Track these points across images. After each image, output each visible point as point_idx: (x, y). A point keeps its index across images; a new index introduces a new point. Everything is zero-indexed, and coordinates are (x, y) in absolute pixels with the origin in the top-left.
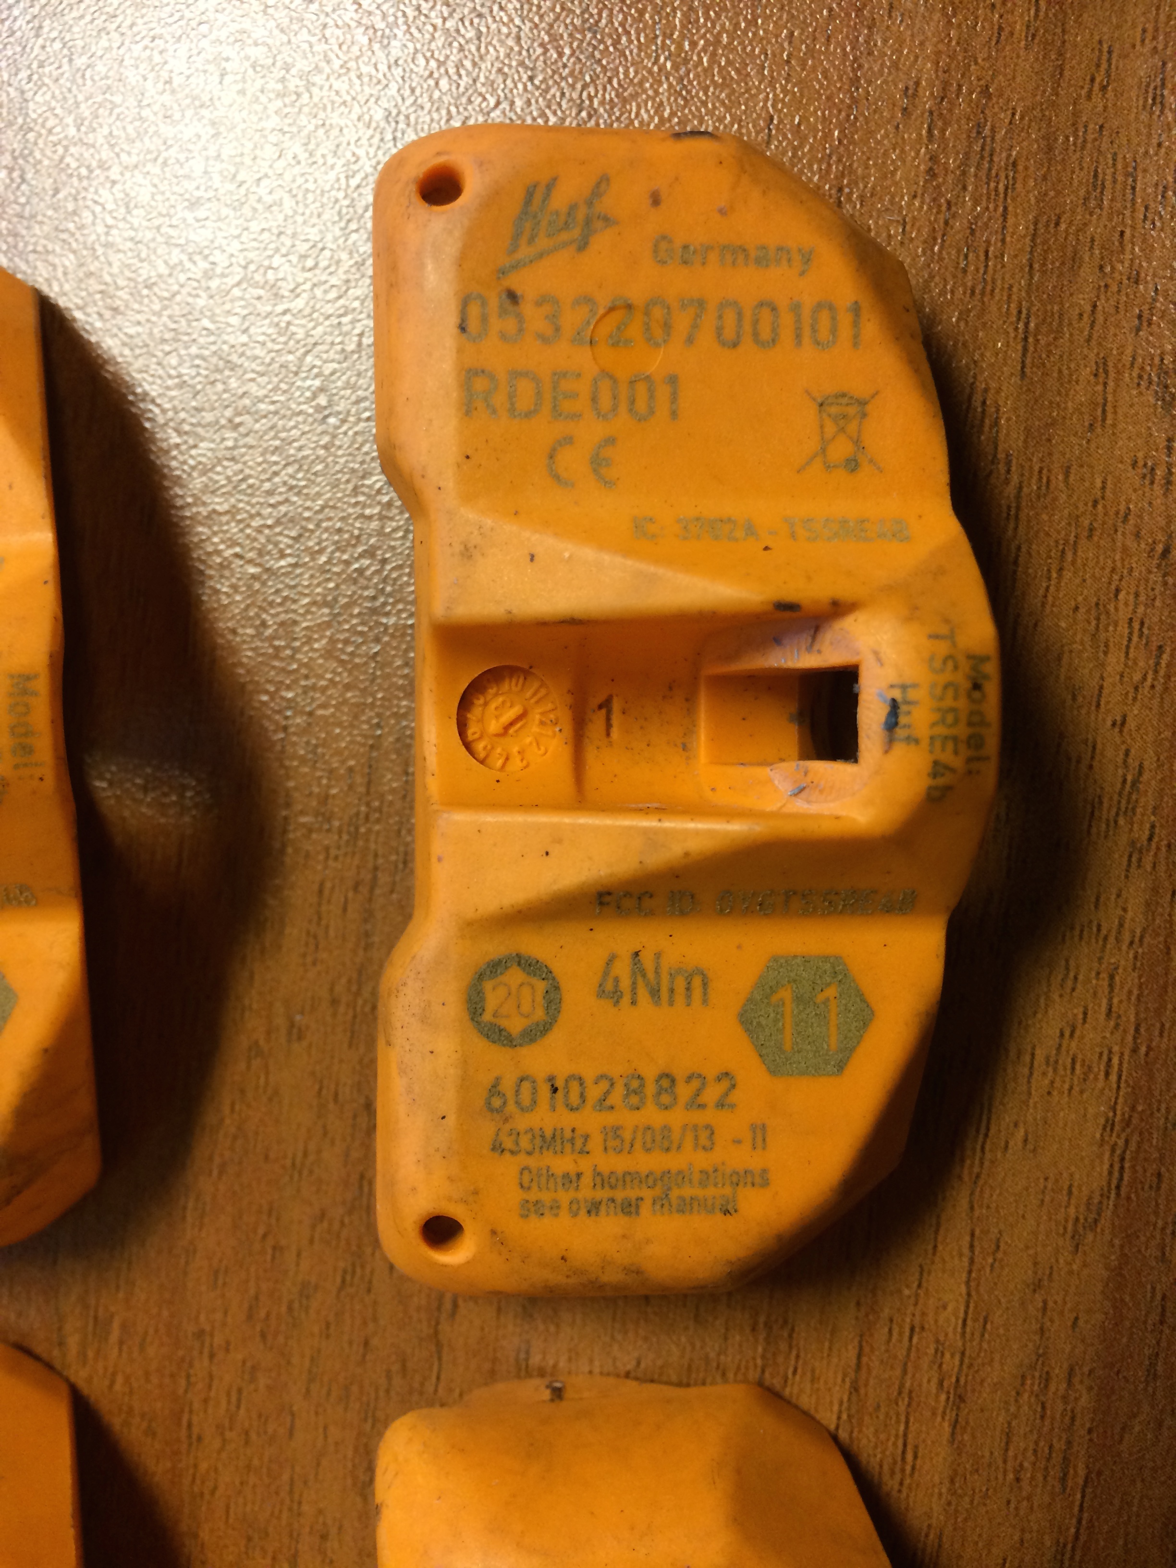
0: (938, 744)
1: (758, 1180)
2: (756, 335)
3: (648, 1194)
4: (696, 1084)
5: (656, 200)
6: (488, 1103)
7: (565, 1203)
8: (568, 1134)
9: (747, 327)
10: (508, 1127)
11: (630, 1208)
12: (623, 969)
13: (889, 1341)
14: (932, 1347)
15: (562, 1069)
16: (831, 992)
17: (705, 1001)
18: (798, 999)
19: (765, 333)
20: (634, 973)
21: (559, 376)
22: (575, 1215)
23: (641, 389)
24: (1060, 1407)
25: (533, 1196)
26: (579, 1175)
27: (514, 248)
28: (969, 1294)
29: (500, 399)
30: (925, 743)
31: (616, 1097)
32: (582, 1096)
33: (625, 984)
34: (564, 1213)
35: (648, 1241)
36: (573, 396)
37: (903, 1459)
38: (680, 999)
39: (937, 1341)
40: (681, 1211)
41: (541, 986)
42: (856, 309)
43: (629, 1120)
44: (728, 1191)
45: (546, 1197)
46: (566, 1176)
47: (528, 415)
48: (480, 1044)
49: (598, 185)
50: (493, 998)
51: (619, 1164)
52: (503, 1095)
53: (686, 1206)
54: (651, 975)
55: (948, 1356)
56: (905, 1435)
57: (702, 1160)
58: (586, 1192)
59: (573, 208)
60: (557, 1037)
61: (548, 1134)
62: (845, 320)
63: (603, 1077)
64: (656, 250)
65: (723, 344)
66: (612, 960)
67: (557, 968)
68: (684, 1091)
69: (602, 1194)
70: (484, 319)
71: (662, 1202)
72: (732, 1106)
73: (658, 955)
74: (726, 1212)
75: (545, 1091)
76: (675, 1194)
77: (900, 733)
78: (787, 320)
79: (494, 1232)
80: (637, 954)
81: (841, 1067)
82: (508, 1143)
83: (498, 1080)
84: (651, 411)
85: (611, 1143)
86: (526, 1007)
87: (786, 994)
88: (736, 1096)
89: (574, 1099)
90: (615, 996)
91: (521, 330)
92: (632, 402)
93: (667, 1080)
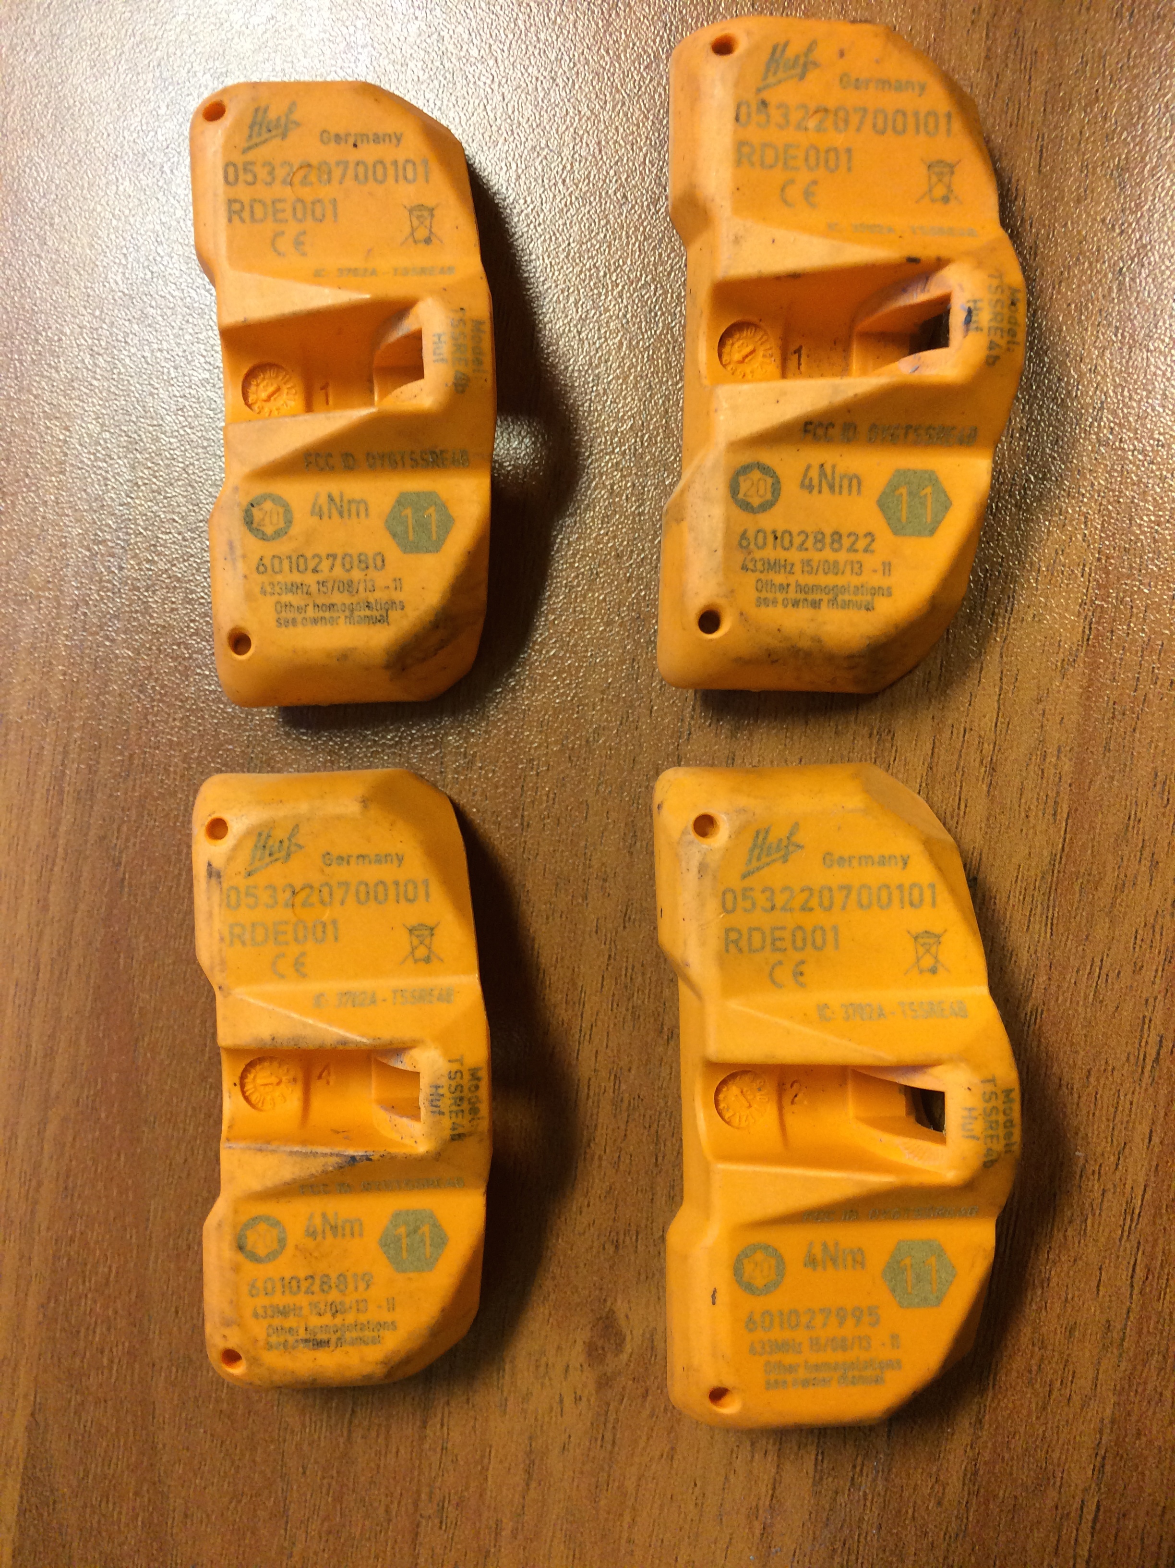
0: (993, 332)
1: (885, 592)
2: (894, 128)
3: (825, 598)
4: (853, 538)
5: (842, 54)
6: (740, 544)
7: (780, 600)
8: (783, 563)
9: (890, 124)
10: (750, 557)
11: (816, 605)
12: (814, 473)
13: (951, 739)
14: (977, 740)
15: (780, 528)
16: (929, 490)
17: (859, 492)
18: (910, 493)
19: (900, 127)
20: (820, 475)
21: (787, 147)
22: (786, 606)
23: (832, 155)
24: (1053, 771)
25: (763, 595)
26: (788, 585)
27: (765, 78)
28: (999, 708)
29: (756, 158)
30: (986, 331)
31: (810, 543)
32: (791, 542)
33: (815, 482)
34: (780, 606)
35: (825, 623)
36: (795, 158)
37: (959, 808)
38: (845, 491)
39: (980, 736)
40: (843, 608)
41: (770, 481)
42: (949, 116)
43: (816, 557)
44: (869, 598)
45: (770, 596)
46: (781, 585)
47: (771, 167)
48: (736, 511)
49: (811, 45)
50: (744, 486)
51: (809, 580)
52: (747, 539)
53: (846, 605)
54: (829, 477)
55: (986, 745)
56: (960, 793)
57: (855, 581)
58: (792, 594)
59: (797, 57)
60: (778, 509)
61: (772, 562)
62: (943, 121)
63: (802, 532)
64: (841, 80)
65: (877, 132)
66: (809, 467)
67: (779, 472)
68: (846, 542)
69: (801, 596)
70: (749, 115)
71: (833, 602)
72: (873, 552)
73: (834, 467)
74: (868, 609)
75: (770, 538)
76: (840, 598)
77: (973, 326)
78: (911, 121)
79: (741, 614)
80: (822, 465)
81: (932, 532)
82: (750, 566)
83: (745, 532)
84: (837, 167)
85: (806, 569)
86: (762, 492)
87: (904, 491)
88: (874, 546)
89: (786, 543)
90: (810, 488)
91: (768, 121)
92: (827, 161)
93: (837, 536)
